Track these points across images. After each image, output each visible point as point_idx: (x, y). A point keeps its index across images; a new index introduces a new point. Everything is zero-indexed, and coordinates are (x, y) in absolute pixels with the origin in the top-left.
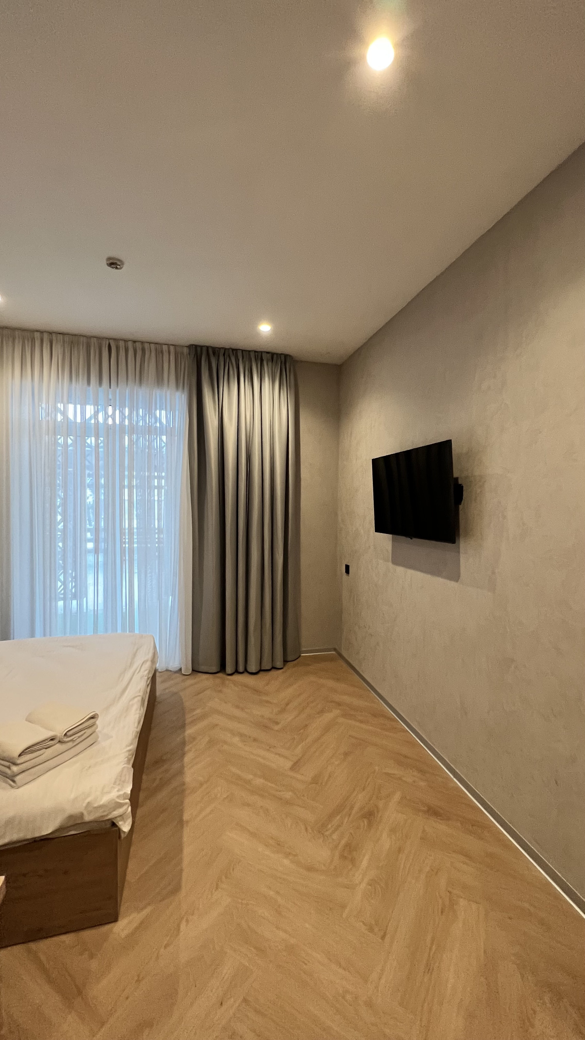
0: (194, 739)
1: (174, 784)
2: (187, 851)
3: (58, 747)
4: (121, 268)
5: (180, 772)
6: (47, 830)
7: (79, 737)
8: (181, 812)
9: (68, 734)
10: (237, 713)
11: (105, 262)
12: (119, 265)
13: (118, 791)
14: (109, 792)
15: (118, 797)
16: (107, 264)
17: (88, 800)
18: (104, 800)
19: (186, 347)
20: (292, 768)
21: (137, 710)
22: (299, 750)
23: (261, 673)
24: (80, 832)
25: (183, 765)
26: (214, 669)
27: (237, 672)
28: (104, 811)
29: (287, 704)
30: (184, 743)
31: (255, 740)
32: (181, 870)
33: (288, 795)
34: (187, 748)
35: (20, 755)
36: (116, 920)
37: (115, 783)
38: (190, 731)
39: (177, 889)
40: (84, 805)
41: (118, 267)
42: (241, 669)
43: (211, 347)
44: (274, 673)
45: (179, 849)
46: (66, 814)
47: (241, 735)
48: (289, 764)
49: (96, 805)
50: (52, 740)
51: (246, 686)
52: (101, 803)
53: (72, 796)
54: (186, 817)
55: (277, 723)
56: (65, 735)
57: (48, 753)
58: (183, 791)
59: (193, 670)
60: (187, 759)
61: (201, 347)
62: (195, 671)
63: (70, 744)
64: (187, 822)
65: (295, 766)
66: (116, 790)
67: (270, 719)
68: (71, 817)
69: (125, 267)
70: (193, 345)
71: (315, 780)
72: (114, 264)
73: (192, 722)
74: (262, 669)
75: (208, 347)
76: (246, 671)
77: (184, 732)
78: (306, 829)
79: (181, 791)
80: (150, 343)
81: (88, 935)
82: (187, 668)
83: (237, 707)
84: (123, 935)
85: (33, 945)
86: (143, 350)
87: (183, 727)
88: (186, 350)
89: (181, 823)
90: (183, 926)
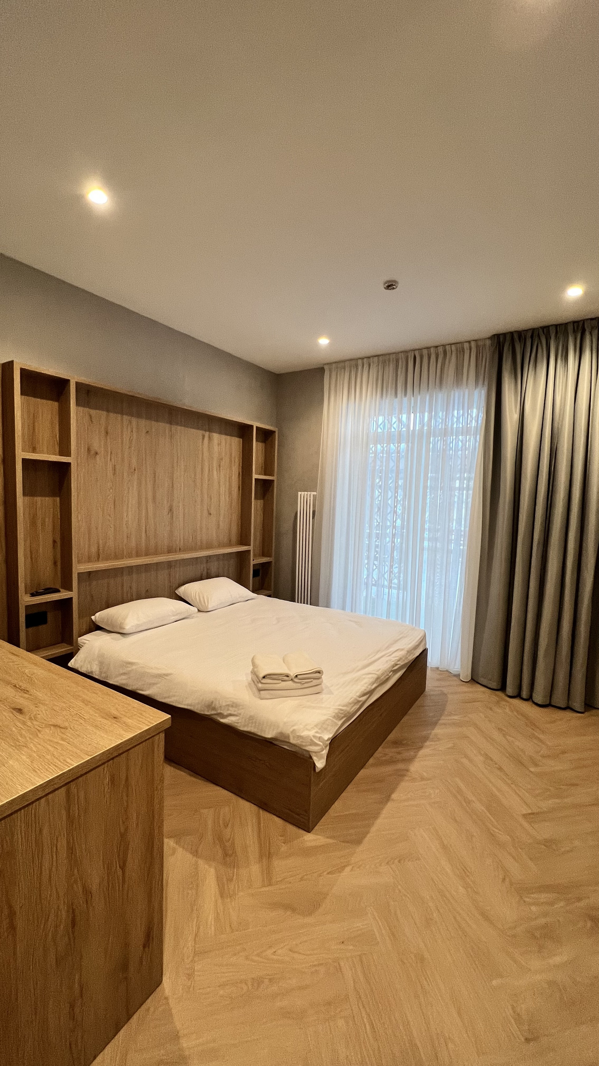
0: (439, 739)
1: (400, 766)
2: (380, 822)
3: (290, 684)
4: (397, 287)
5: (410, 760)
6: (269, 734)
7: (306, 683)
8: (392, 791)
9: (298, 676)
10: (497, 735)
11: (382, 287)
12: (395, 285)
13: (317, 732)
14: (309, 730)
15: (314, 736)
16: (385, 288)
17: (295, 728)
18: (305, 733)
19: (489, 338)
20: (525, 816)
21: (366, 683)
22: (546, 805)
23: (550, 707)
24: (290, 749)
25: (416, 755)
26: (494, 685)
27: (518, 696)
28: (302, 742)
29: (564, 752)
30: (426, 739)
31: (500, 769)
32: (368, 832)
33: (504, 838)
34: (428, 743)
35: (264, 677)
36: (309, 831)
37: (316, 726)
38: (438, 731)
39: (359, 842)
40: (291, 730)
41: (394, 287)
42: (525, 694)
43: (515, 331)
44: (568, 714)
45: (376, 816)
46: (279, 731)
47: (487, 757)
48: (526, 810)
49: (298, 734)
50: (288, 676)
51: (524, 715)
52: (302, 734)
53: (285, 720)
54: (394, 796)
55: (536, 765)
56: (296, 676)
57: (283, 684)
58: (404, 775)
59: (472, 679)
60: (422, 752)
61: (504, 335)
62: (474, 680)
63: (299, 686)
64: (393, 800)
65: (531, 817)
66: (315, 731)
67: (531, 757)
68: (281, 734)
69: (399, 286)
70: (494, 335)
71: (549, 843)
72: (390, 286)
73: (445, 724)
74: (553, 704)
75: (512, 333)
76: (530, 699)
77: (433, 729)
78: (504, 880)
79: (401, 775)
80: (451, 344)
81: (291, 829)
82: (466, 674)
83: (500, 730)
84: (309, 844)
85: (261, 811)
86: (445, 352)
87: (435, 724)
88: (488, 342)
89: (388, 798)
90: (348, 869)
